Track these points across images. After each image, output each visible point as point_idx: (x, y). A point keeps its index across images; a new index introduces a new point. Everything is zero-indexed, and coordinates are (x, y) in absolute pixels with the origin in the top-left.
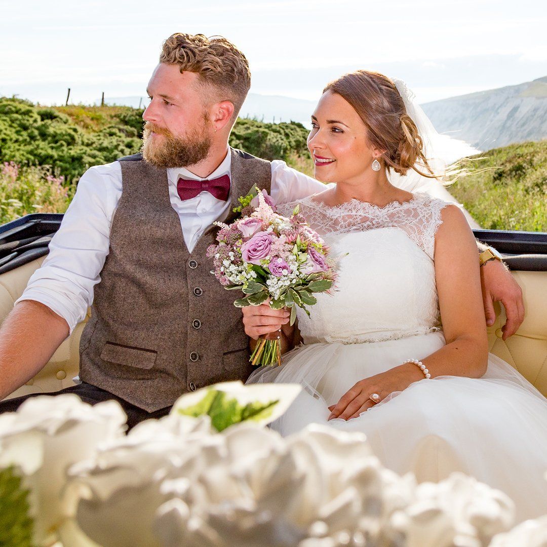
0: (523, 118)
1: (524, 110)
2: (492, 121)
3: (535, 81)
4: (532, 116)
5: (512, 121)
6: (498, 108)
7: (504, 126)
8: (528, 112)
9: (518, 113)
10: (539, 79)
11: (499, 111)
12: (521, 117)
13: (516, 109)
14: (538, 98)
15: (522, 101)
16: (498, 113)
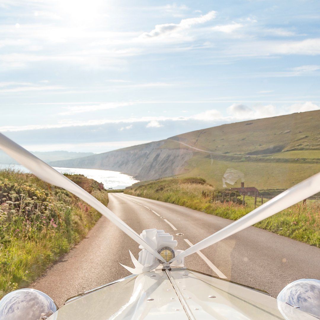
0: (162, 161)
1: (163, 156)
2: (144, 163)
3: (168, 139)
4: (167, 160)
5: (156, 163)
6: (148, 155)
7: (151, 166)
8: (165, 157)
9: (159, 158)
10: (170, 138)
11: (148, 157)
12: (161, 160)
13: (158, 156)
14: (170, 149)
15: (161, 151)
16: (148, 158)
